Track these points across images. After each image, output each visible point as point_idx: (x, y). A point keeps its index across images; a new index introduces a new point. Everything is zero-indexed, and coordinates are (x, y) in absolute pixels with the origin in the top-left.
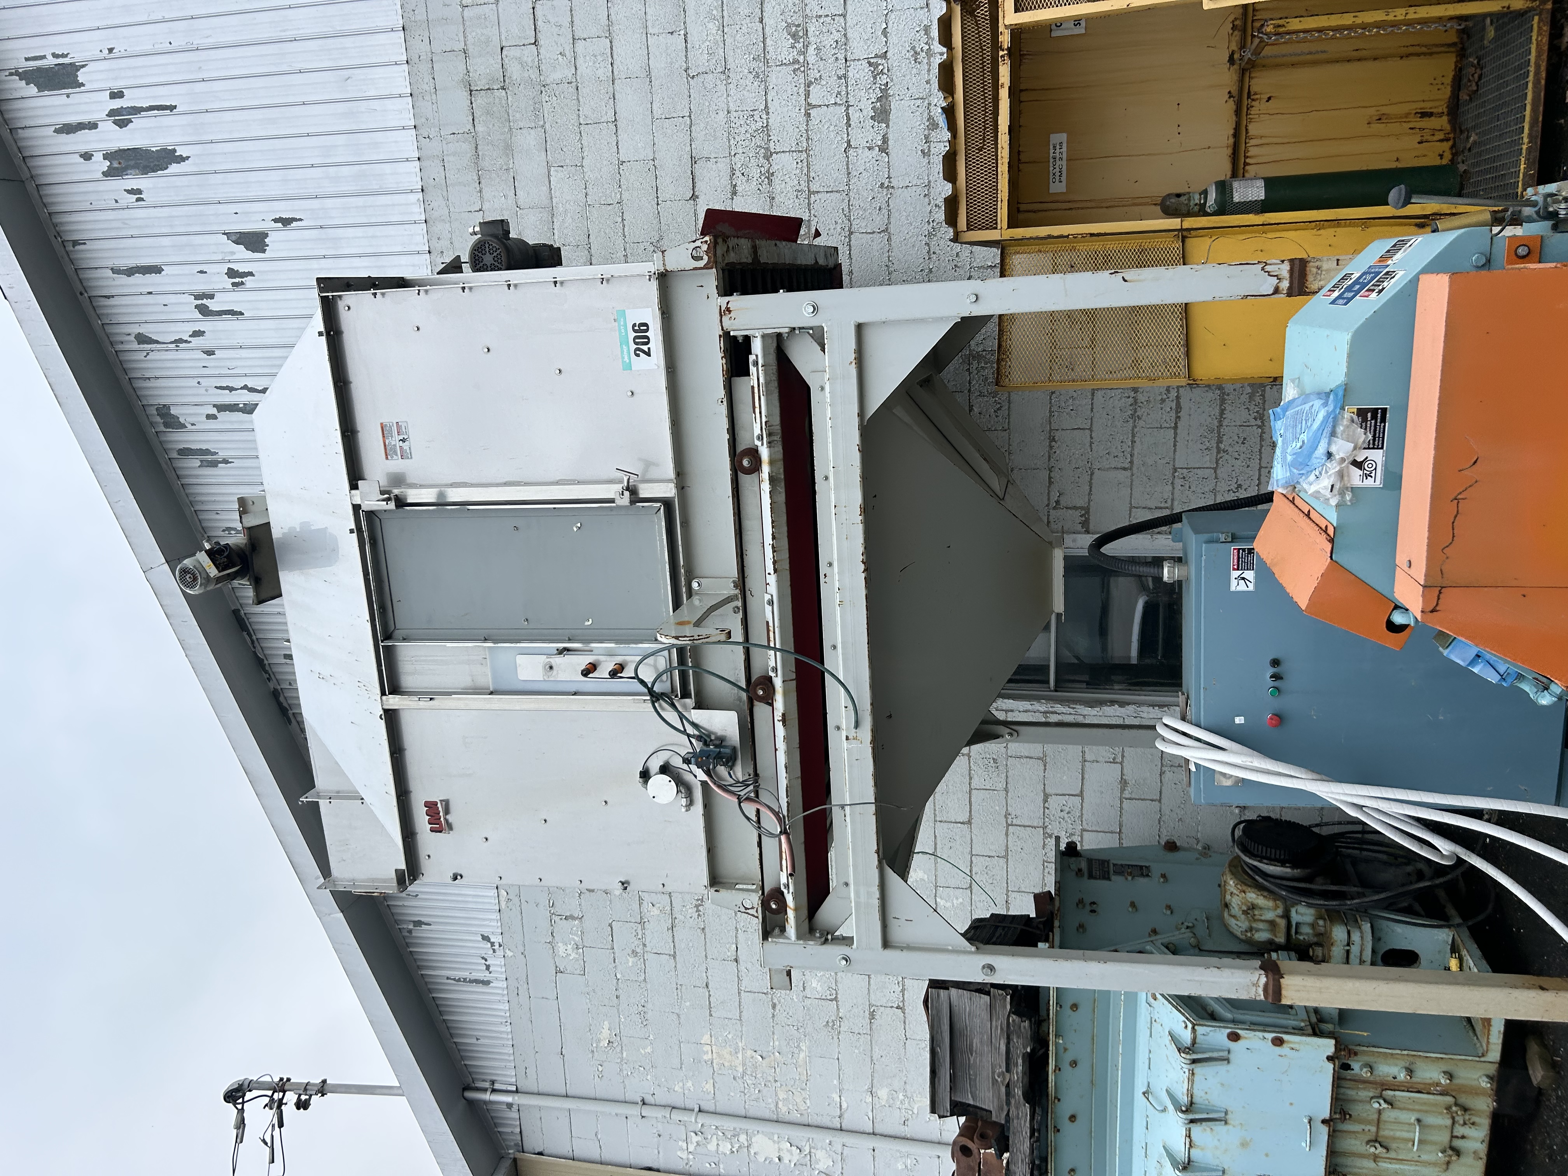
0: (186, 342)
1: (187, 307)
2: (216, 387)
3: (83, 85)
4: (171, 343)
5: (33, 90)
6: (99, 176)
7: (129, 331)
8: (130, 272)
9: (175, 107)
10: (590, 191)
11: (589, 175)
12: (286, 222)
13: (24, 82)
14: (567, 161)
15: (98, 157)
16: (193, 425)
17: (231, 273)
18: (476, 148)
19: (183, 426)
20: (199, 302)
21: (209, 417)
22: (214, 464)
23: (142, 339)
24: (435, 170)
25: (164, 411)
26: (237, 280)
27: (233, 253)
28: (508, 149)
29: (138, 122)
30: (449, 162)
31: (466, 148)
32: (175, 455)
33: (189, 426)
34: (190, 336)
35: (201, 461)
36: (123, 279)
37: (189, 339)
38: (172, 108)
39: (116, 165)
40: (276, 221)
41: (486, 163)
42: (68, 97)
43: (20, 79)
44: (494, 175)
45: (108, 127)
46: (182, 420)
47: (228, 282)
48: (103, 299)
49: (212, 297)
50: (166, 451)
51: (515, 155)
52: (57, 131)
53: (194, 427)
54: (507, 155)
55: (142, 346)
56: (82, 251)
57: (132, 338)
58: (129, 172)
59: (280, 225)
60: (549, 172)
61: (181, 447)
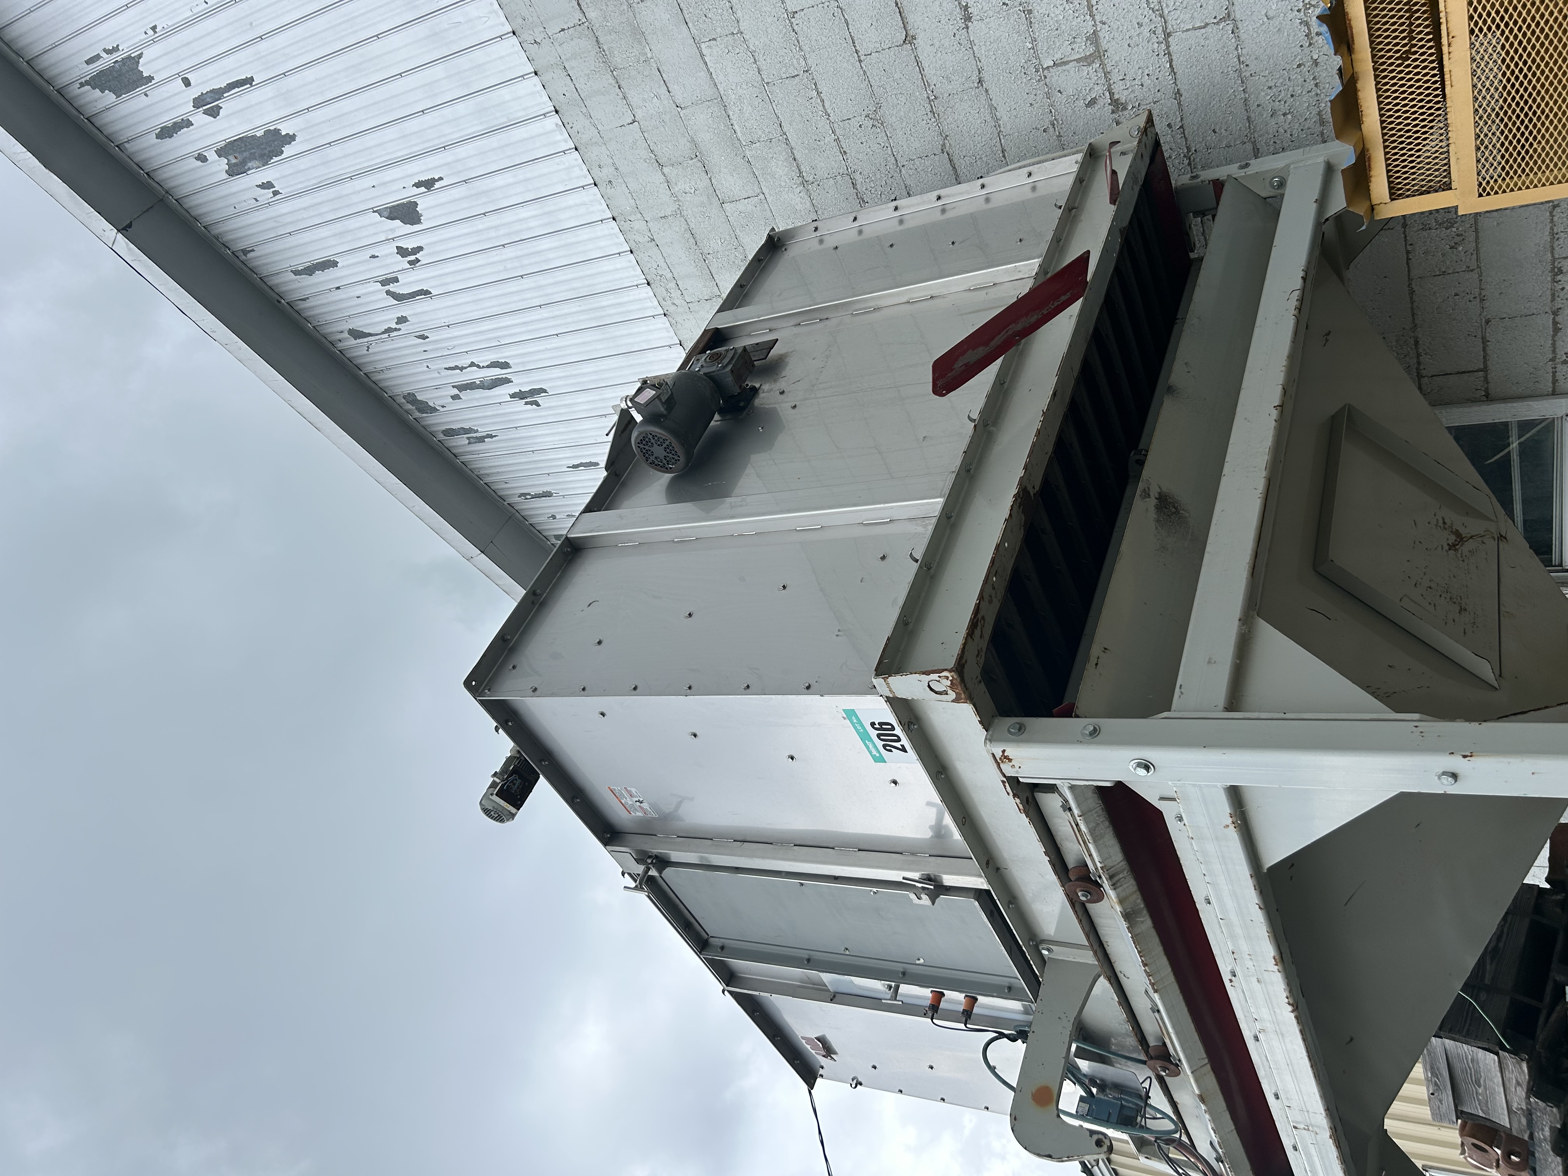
0: (396, 330)
1: (378, 295)
2: (445, 369)
3: (150, 79)
4: (383, 333)
5: (110, 97)
6: (225, 176)
7: (340, 328)
8: (310, 270)
9: (252, 79)
10: (761, 63)
11: (753, 43)
12: (429, 184)
13: (97, 90)
14: (719, 30)
15: (212, 156)
16: (443, 407)
17: (403, 252)
18: (597, 41)
19: (434, 410)
20: (387, 288)
21: (455, 397)
22: (481, 440)
23: (356, 334)
24: (561, 85)
25: (411, 398)
26: (412, 258)
27: (393, 230)
28: (638, 34)
29: (227, 105)
30: (573, 68)
31: (586, 44)
32: (441, 437)
33: (442, 409)
34: (397, 323)
35: (468, 438)
36: (306, 280)
37: (398, 327)
38: (249, 81)
39: (234, 161)
40: (418, 185)
41: (618, 60)
42: (146, 95)
43: (94, 88)
44: (634, 73)
45: (200, 118)
46: (431, 404)
47: (404, 263)
48: (300, 302)
49: (396, 280)
50: (432, 434)
51: (649, 38)
52: (159, 136)
53: (445, 409)
54: (640, 42)
55: (359, 341)
56: (255, 258)
57: (346, 335)
58: (250, 165)
59: (423, 189)
60: (699, 49)
61: (444, 428)
